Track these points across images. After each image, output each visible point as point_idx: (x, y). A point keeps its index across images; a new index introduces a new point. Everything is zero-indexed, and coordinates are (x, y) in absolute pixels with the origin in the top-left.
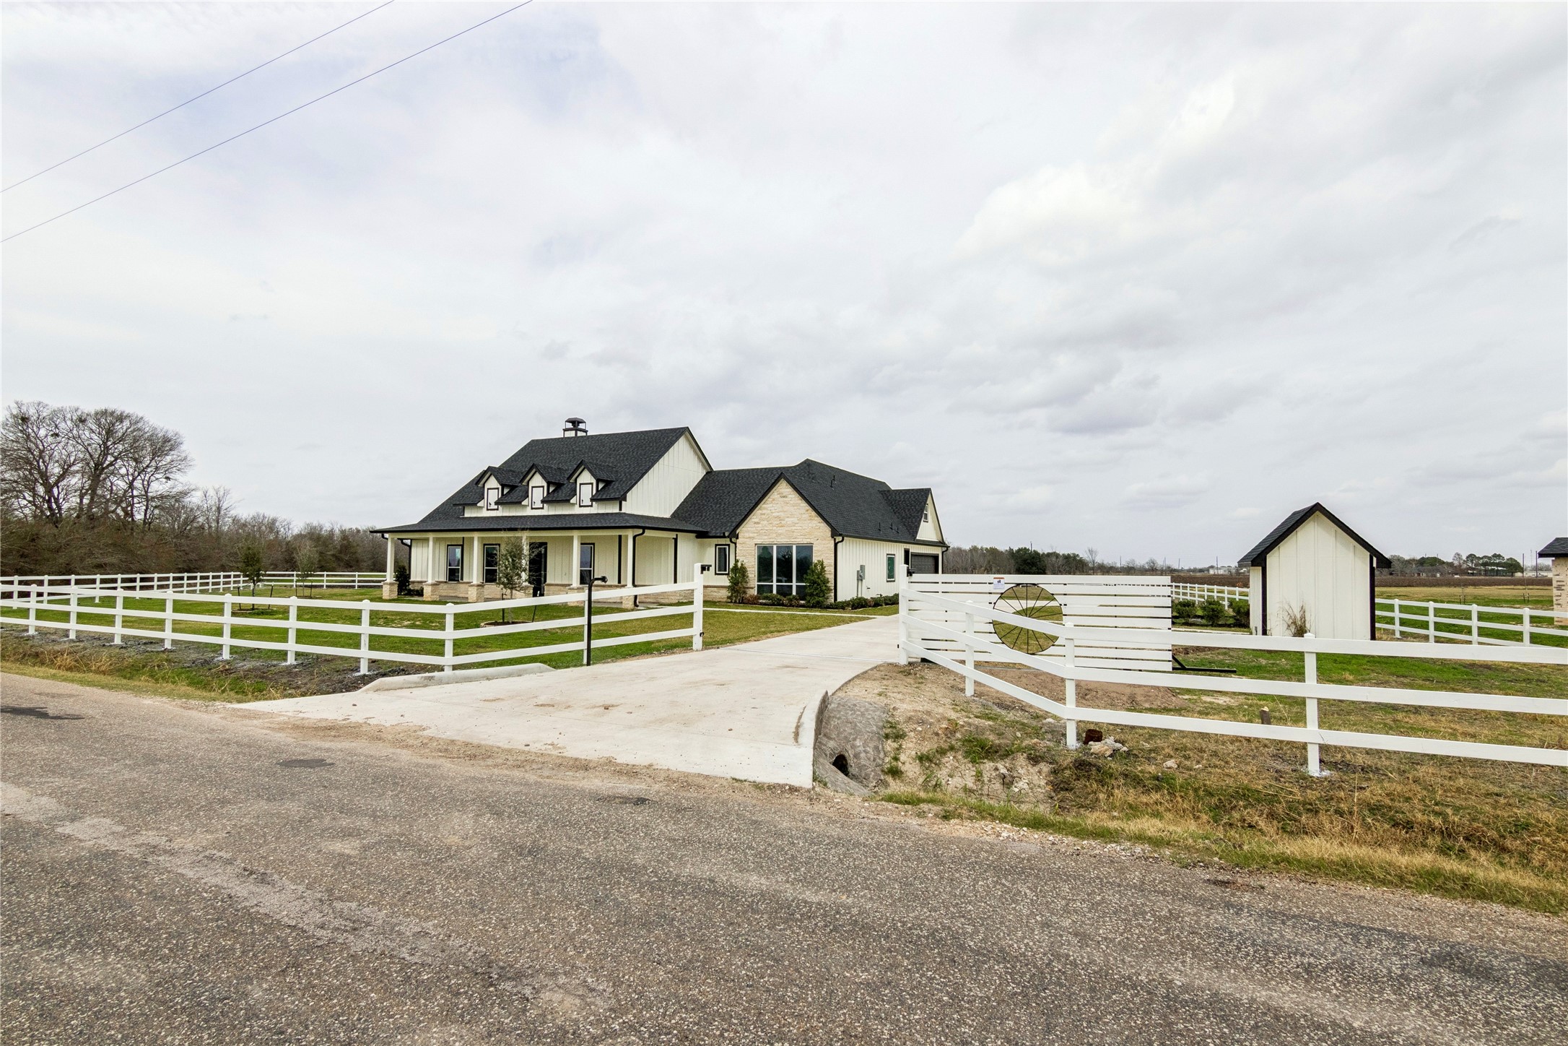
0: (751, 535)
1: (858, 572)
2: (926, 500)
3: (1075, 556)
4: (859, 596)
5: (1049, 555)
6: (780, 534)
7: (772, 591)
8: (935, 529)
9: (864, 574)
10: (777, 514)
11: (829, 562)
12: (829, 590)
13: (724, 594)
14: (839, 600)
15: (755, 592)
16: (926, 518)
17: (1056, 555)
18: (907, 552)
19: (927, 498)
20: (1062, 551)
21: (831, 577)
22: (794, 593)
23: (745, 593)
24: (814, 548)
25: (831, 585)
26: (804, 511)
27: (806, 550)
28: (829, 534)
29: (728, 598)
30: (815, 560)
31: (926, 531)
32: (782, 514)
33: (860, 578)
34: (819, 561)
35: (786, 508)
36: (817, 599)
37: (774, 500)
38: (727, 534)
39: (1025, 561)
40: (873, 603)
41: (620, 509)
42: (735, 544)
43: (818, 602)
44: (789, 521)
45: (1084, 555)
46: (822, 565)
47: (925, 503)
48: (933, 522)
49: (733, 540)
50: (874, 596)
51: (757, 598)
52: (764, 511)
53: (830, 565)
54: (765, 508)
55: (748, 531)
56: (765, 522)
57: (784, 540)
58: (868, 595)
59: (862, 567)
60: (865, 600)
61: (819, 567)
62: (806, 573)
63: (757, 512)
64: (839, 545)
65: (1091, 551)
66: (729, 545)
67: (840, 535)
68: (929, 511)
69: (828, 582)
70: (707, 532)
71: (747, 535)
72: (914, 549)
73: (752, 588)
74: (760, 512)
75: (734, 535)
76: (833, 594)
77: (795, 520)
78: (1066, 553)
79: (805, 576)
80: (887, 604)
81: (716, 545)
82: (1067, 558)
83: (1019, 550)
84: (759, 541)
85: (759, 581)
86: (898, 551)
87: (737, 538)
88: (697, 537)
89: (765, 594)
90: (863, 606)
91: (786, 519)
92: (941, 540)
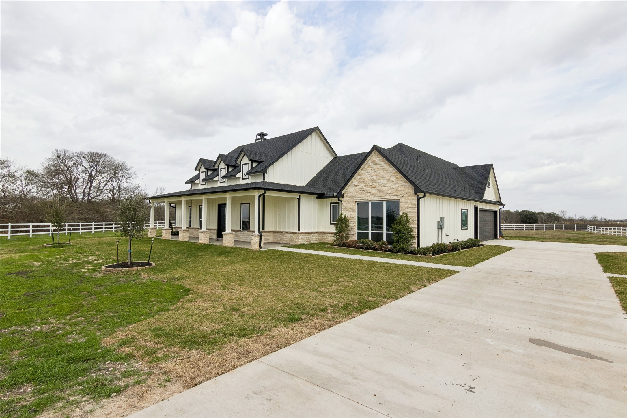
0: (352, 195)
1: (438, 222)
2: (490, 172)
3: (554, 214)
4: (440, 242)
5: (538, 213)
6: (373, 193)
7: (367, 238)
8: (495, 193)
9: (444, 225)
10: (371, 178)
11: (412, 214)
12: (413, 237)
13: (332, 239)
14: (422, 246)
15: (355, 238)
16: (489, 185)
17: (543, 214)
18: (476, 208)
19: (490, 170)
20: (546, 211)
21: (414, 227)
22: (385, 239)
23: (347, 238)
24: (400, 204)
25: (415, 233)
26: (391, 174)
27: (393, 205)
28: (413, 191)
29: (335, 241)
30: (401, 213)
31: (489, 194)
32: (375, 178)
33: (440, 226)
34: (404, 214)
35: (378, 173)
36: (402, 245)
37: (368, 167)
38: (335, 194)
39: (526, 217)
40: (451, 248)
41: (264, 179)
42: (342, 201)
43: (403, 248)
44: (380, 182)
45: (558, 213)
46: (406, 216)
47: (489, 174)
48: (494, 188)
49: (340, 199)
50: (452, 241)
51: (355, 242)
52: (362, 176)
53: (414, 217)
54: (362, 174)
55: (350, 192)
56: (363, 185)
57: (376, 198)
58: (446, 241)
59: (442, 219)
60: (444, 245)
61: (404, 219)
62: (394, 223)
63: (356, 177)
64: (422, 201)
65: (563, 212)
66: (339, 203)
67: (422, 192)
68: (491, 180)
69: (412, 231)
70: (324, 194)
71: (349, 195)
72: (481, 206)
73: (353, 235)
74: (359, 177)
75: (340, 196)
76: (416, 241)
77: (385, 181)
78: (549, 212)
79: (392, 225)
80: (463, 248)
81: (331, 203)
82: (549, 215)
83: (523, 211)
84: (358, 199)
85: (359, 229)
86: (470, 207)
87: (343, 197)
88: (317, 198)
89: (361, 240)
90: (443, 251)
91: (378, 181)
92: (499, 200)
